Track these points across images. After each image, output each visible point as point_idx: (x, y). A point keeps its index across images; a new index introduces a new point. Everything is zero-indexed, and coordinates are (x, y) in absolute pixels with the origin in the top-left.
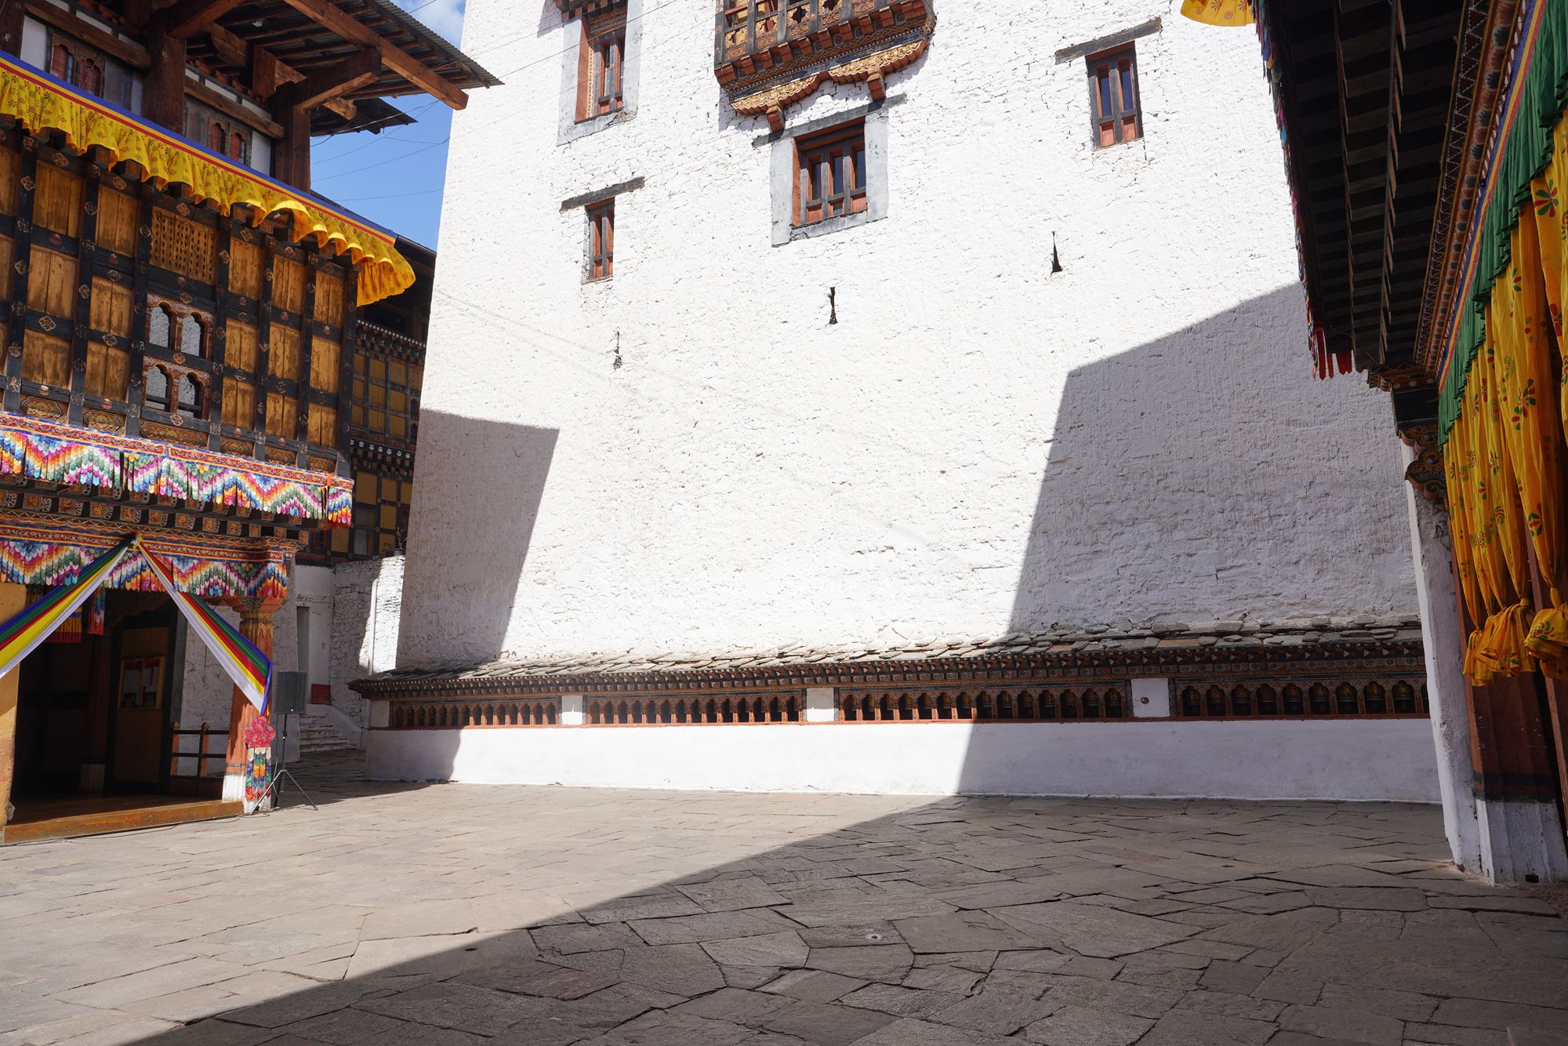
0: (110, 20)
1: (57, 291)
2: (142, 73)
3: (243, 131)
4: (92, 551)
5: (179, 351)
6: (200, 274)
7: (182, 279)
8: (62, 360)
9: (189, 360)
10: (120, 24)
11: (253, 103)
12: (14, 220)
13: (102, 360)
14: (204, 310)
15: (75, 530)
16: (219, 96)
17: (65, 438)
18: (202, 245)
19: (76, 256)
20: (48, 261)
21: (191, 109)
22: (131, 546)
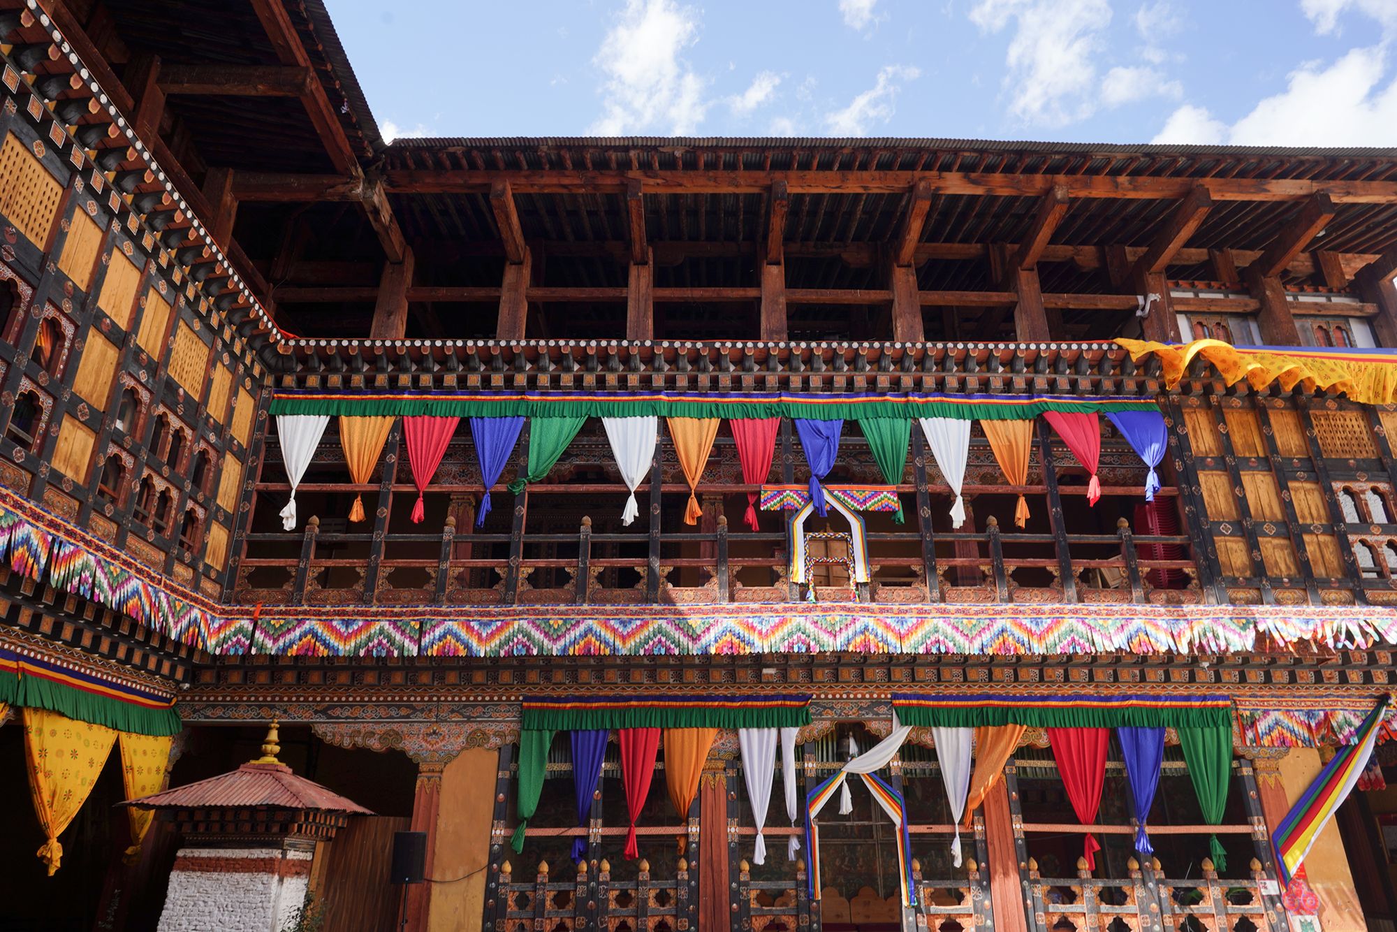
0: (1220, 288)
1: (1267, 501)
2: (1254, 315)
3: (1341, 323)
4: (1359, 713)
5: (1372, 523)
6: (1364, 453)
7: (1352, 461)
8: (1289, 554)
9: (1385, 529)
10: (1227, 288)
11: (1340, 296)
12: (1223, 458)
13: (1317, 547)
14: (1380, 482)
15: (1338, 696)
16: (1316, 304)
17: (1315, 617)
18: (1356, 428)
19: (1270, 470)
20: (1254, 481)
21: (1297, 324)
22: (1389, 705)
